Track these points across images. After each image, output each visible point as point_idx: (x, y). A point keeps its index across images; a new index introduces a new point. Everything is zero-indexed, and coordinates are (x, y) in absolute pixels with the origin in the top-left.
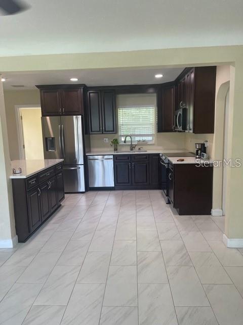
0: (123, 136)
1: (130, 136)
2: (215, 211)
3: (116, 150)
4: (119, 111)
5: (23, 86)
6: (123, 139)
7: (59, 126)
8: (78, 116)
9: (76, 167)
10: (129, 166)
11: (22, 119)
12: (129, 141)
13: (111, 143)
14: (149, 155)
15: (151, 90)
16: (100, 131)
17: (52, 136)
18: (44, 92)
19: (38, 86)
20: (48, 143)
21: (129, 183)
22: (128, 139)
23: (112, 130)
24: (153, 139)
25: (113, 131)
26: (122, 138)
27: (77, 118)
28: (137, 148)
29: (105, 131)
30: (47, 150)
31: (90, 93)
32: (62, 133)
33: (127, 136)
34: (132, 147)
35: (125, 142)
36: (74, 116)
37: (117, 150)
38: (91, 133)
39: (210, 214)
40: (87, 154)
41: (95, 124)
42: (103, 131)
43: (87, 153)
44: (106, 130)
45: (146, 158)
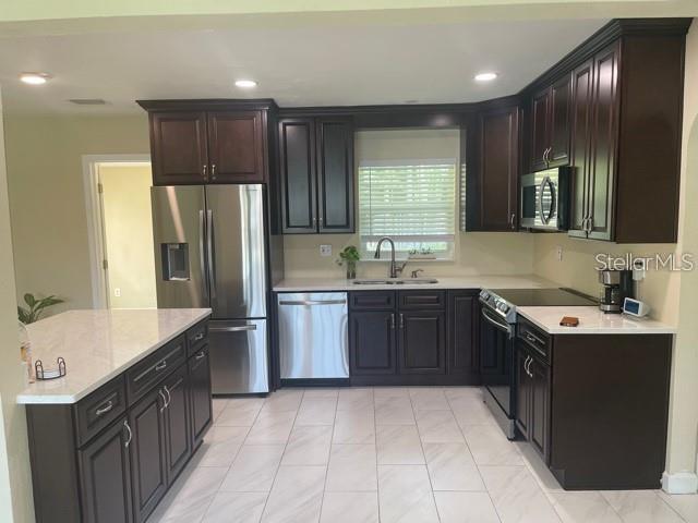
0: (371, 239)
1: (391, 240)
2: (676, 478)
3: (351, 275)
4: (360, 173)
5: (102, 102)
6: (372, 247)
7: (201, 212)
8: (251, 186)
9: (245, 324)
10: (389, 321)
11: (100, 191)
12: (387, 252)
13: (339, 257)
14: (446, 291)
15: (441, 121)
16: (311, 226)
17: (182, 240)
18: (161, 120)
19: (142, 103)
20: (170, 257)
21: (389, 367)
22: (386, 247)
23: (344, 223)
24: (449, 247)
25: (347, 225)
26: (368, 244)
27: (248, 190)
28: (408, 271)
29: (325, 226)
30: (166, 278)
31: (285, 125)
32: (208, 230)
33: (381, 240)
34: (395, 269)
35: (377, 254)
36: (241, 186)
37: (354, 276)
38: (285, 230)
39: (659, 486)
40: (275, 289)
41: (298, 206)
42: (319, 225)
43: (276, 285)
44: (328, 223)
45: (438, 301)
